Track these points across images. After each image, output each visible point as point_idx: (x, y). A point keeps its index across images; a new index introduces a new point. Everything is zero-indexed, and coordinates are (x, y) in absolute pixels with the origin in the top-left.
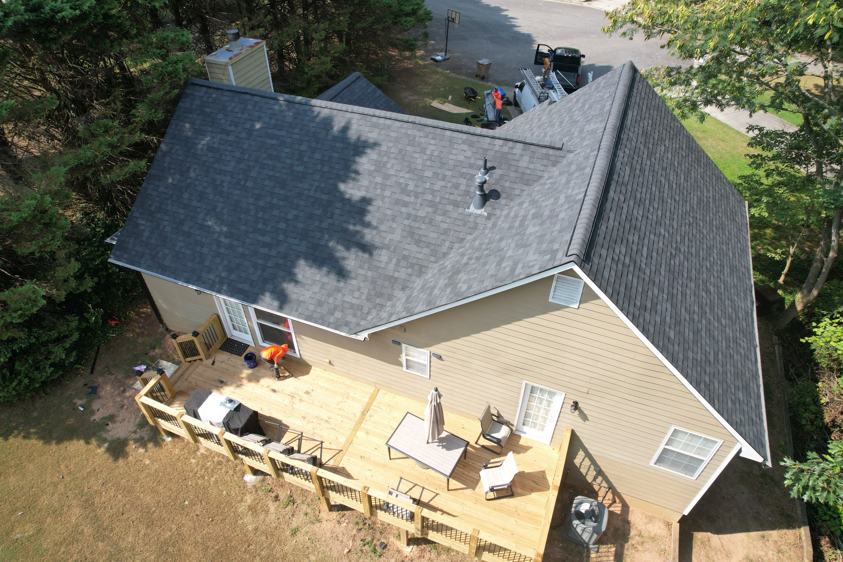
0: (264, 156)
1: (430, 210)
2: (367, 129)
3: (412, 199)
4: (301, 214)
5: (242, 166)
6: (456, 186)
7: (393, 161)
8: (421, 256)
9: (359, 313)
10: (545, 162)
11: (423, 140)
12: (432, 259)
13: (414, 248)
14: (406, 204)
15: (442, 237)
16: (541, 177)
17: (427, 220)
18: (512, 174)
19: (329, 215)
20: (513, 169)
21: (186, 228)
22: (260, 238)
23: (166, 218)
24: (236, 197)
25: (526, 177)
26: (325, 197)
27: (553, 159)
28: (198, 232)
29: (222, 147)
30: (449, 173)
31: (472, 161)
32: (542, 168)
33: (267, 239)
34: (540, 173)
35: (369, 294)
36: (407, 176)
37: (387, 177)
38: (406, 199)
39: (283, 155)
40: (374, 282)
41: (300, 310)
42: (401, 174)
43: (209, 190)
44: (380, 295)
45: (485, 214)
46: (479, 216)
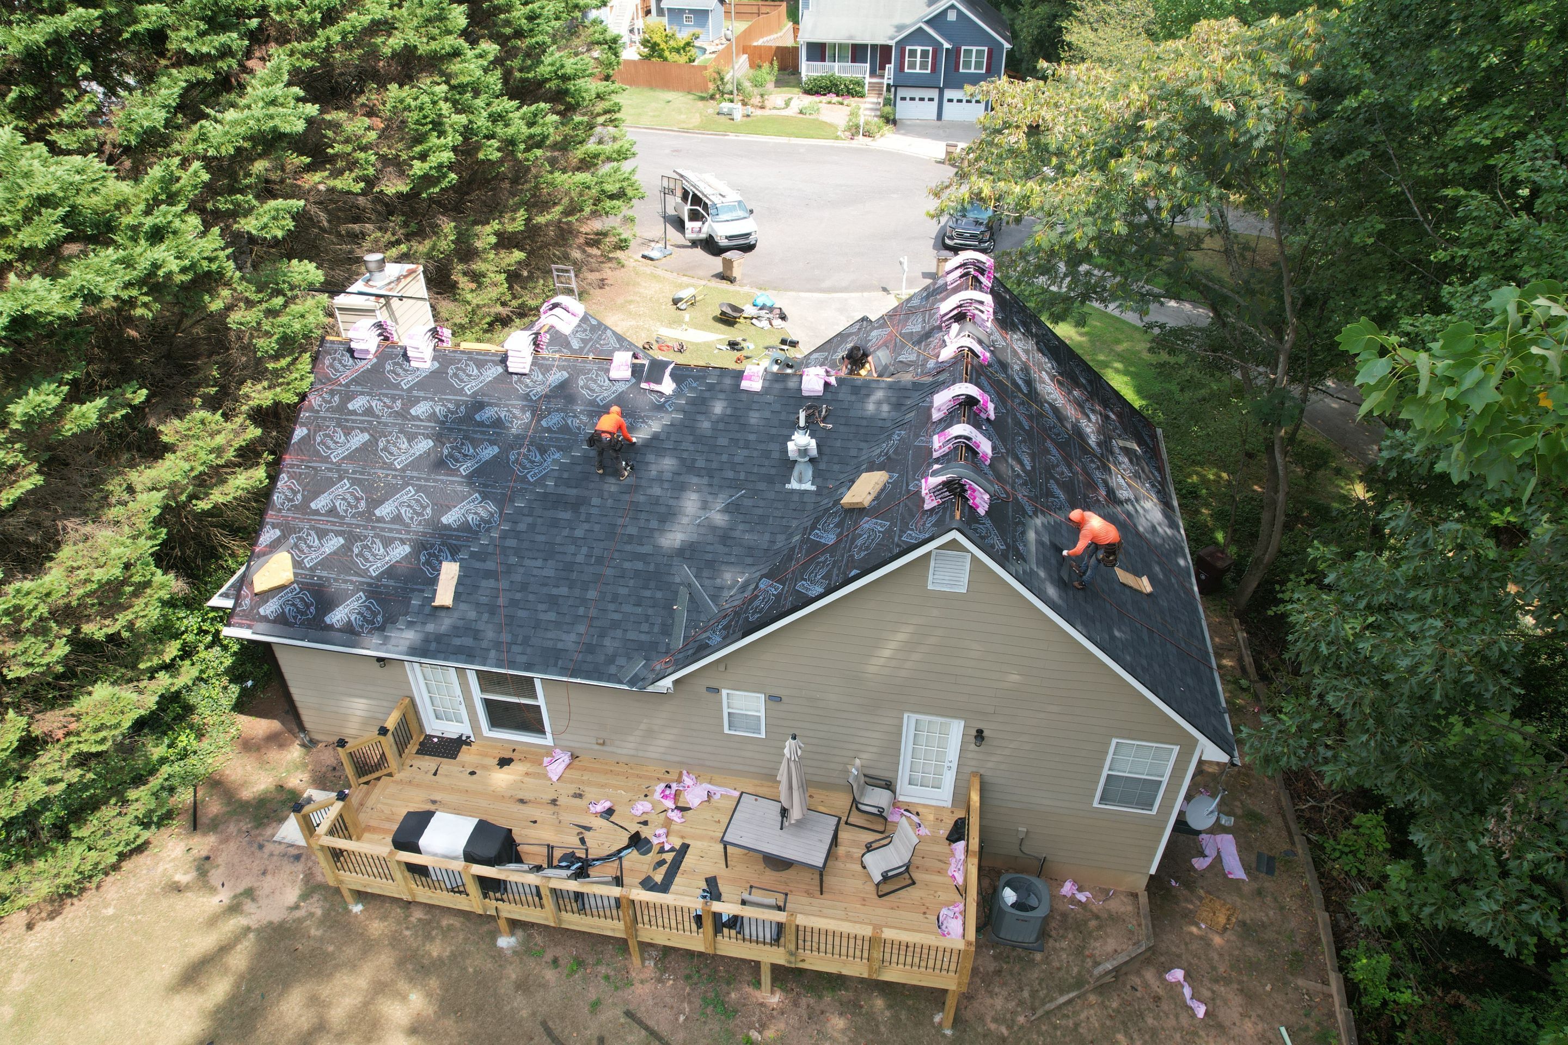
3: (705, 480)
4: (539, 522)
6: (766, 454)
8: (732, 559)
9: (653, 654)
11: (707, 395)
12: (749, 560)
13: (720, 549)
15: (759, 528)
16: (882, 429)
17: (732, 507)
18: (842, 429)
19: (583, 518)
20: (843, 421)
22: (478, 565)
25: (862, 431)
26: (572, 492)
30: (753, 437)
31: (783, 416)
33: (490, 565)
45: (814, 488)
46: (806, 491)
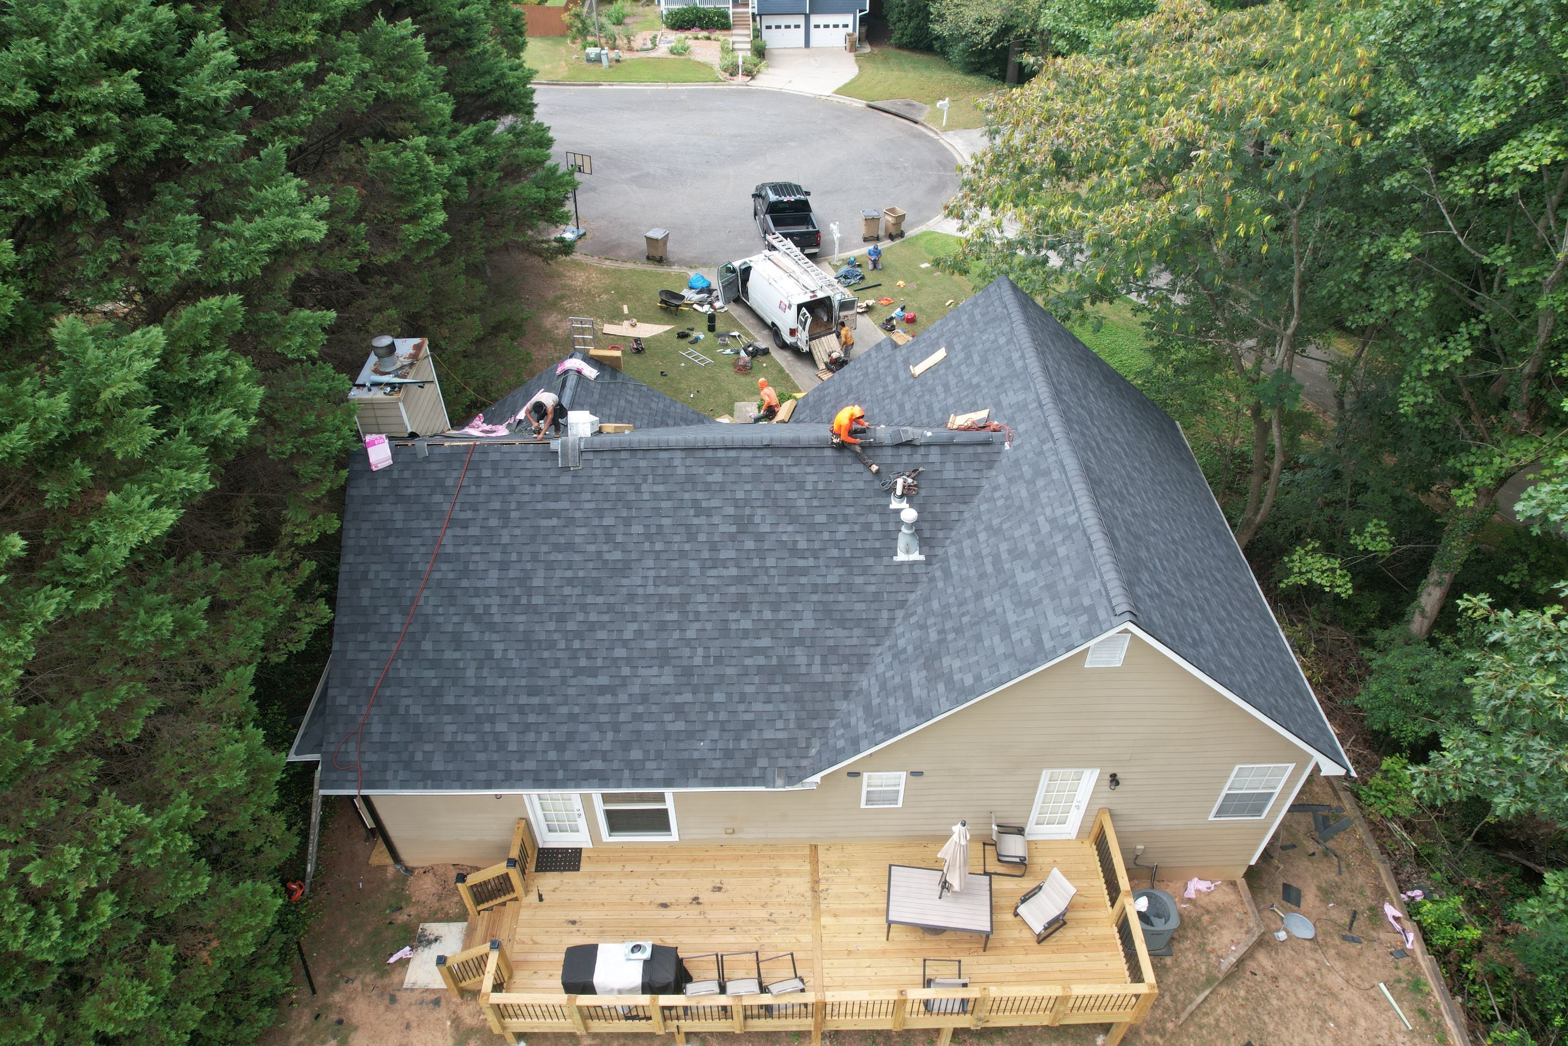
0: (544, 548)
1: (841, 571)
2: (701, 470)
3: (811, 562)
4: (646, 627)
5: (511, 574)
6: (867, 527)
7: (760, 512)
8: (855, 641)
9: (794, 751)
10: (976, 465)
11: (794, 470)
12: (872, 641)
13: (841, 632)
14: (804, 572)
15: (875, 606)
16: (979, 488)
17: (843, 588)
18: (939, 492)
19: (691, 616)
20: (938, 484)
21: (449, 700)
22: (590, 681)
23: (404, 692)
24: (521, 628)
25: (959, 492)
26: (674, 591)
27: (985, 458)
28: (475, 701)
29: (462, 550)
30: (850, 511)
32: (976, 475)
33: (603, 680)
34: (975, 483)
35: (798, 719)
36: (790, 528)
37: (760, 538)
38: (801, 563)
39: (578, 540)
40: (799, 700)
41: (700, 773)
42: (781, 529)
43: (468, 627)
44: (814, 715)
45: (922, 558)
46: (915, 563)
